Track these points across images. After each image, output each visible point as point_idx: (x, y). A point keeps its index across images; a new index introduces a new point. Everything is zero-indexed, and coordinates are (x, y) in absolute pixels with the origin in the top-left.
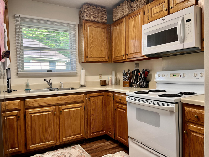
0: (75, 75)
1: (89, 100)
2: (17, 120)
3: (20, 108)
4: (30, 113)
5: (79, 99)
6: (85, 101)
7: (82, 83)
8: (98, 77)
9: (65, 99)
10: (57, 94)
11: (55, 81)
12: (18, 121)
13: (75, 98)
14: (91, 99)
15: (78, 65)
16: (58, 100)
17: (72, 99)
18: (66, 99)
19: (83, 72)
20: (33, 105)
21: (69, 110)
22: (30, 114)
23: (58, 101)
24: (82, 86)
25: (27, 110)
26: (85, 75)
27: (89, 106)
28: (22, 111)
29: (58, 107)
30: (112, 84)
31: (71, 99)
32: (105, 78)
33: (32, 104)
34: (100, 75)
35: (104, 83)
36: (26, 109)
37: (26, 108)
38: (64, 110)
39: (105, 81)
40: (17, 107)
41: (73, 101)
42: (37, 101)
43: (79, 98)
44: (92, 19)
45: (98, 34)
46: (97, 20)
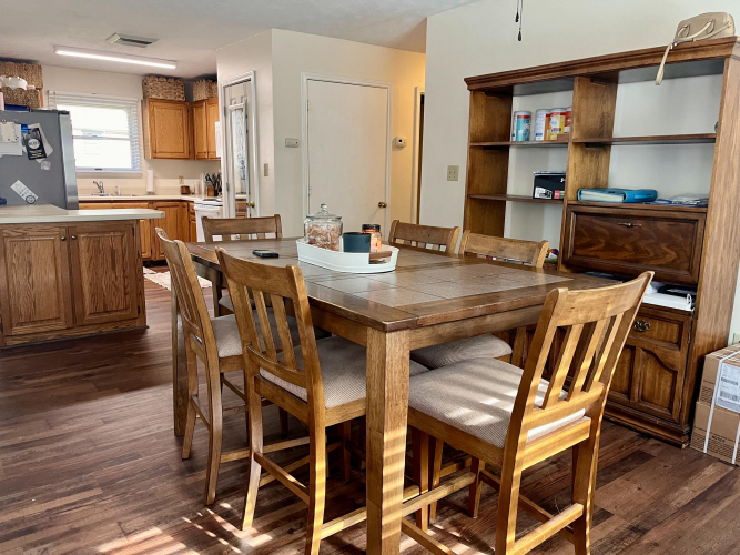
0: (139, 176)
7: (150, 190)
8: (178, 181)
11: (108, 184)
15: (144, 161)
19: (150, 173)
24: (150, 193)
26: (155, 178)
30: (200, 193)
32: (187, 182)
34: (181, 178)
35: (186, 190)
39: (188, 187)
44: (161, 97)
45: (172, 118)
46: (169, 98)
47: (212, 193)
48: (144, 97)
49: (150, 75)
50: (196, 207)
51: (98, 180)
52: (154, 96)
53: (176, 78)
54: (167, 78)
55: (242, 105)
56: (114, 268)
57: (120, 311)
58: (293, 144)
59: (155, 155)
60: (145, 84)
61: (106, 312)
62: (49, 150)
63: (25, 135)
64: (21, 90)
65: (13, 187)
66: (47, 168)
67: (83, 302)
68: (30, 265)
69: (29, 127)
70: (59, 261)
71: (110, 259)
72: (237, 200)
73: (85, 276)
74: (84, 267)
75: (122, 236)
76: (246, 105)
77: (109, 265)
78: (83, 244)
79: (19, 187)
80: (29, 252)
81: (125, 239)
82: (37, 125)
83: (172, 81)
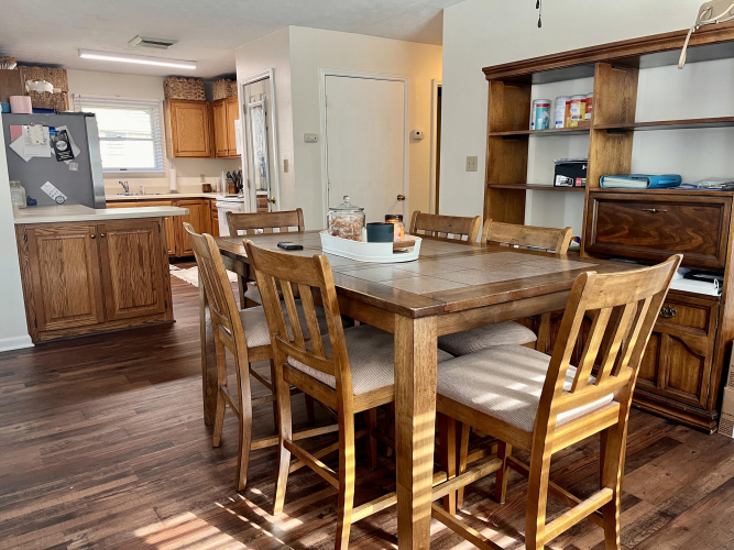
0: (162, 175)
7: (173, 188)
8: (200, 179)
11: (132, 184)
15: (166, 160)
19: (173, 172)
24: (173, 192)
26: (177, 176)
30: (221, 190)
32: (208, 181)
34: (203, 176)
35: (208, 188)
39: (209, 185)
44: (182, 98)
45: (193, 118)
46: (189, 98)
47: (233, 190)
48: (166, 98)
49: (171, 77)
50: (218, 204)
51: (123, 181)
52: (175, 97)
53: (196, 79)
54: (187, 78)
55: (261, 102)
56: (141, 264)
57: (148, 306)
58: (312, 140)
59: (178, 155)
60: (166, 86)
61: (135, 307)
62: (76, 151)
63: (53, 137)
64: (48, 93)
65: (43, 188)
66: (75, 169)
67: (113, 298)
68: (62, 263)
69: (57, 129)
70: (89, 258)
71: (138, 256)
72: (258, 196)
73: (115, 273)
74: (113, 263)
75: (149, 233)
76: (265, 102)
77: (137, 261)
78: (112, 241)
79: (49, 188)
80: (60, 250)
81: (151, 236)
82: (65, 128)
83: (193, 81)
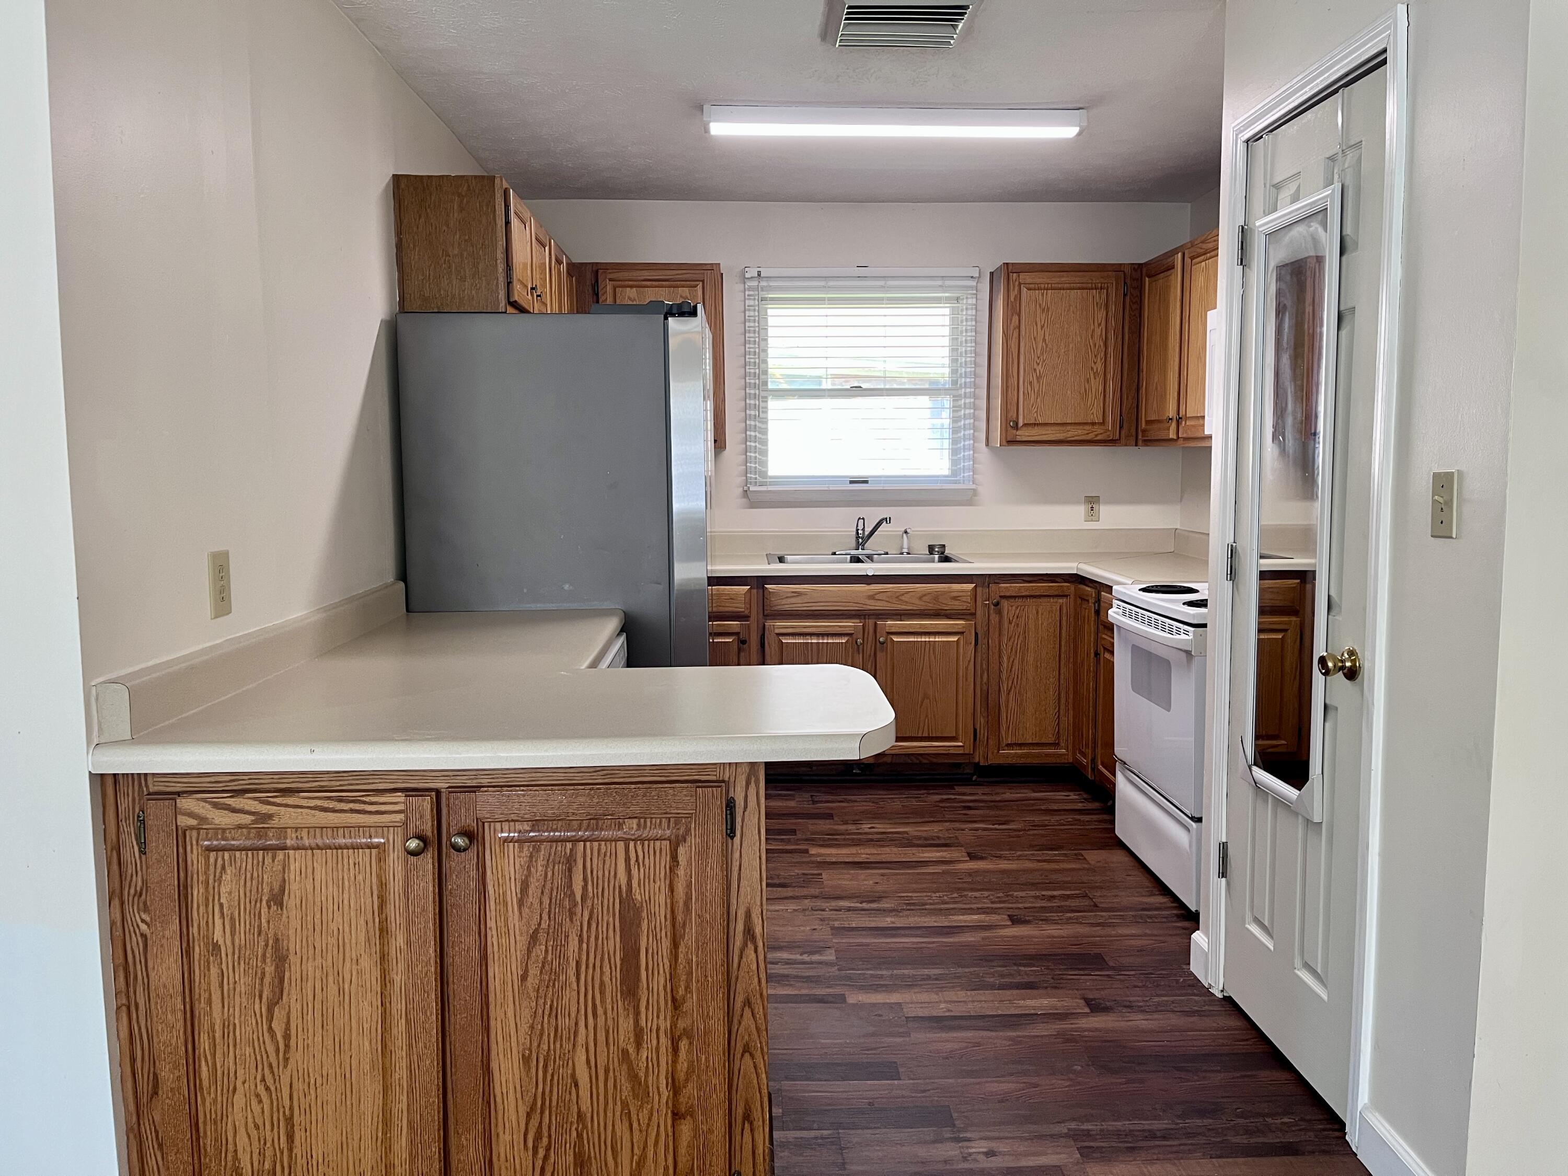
0: (968, 498)
1: (999, 613)
2: (739, 650)
3: (747, 612)
4: (777, 631)
5: (957, 603)
6: (979, 613)
8: (1081, 510)
9: (898, 596)
10: (870, 574)
12: (742, 654)
13: (937, 596)
14: (1005, 604)
15: (983, 454)
16: (872, 597)
17: (925, 598)
18: (903, 598)
20: (786, 607)
21: (912, 639)
22: (779, 634)
23: (872, 602)
25: (769, 623)
27: (994, 635)
28: (753, 623)
29: (871, 622)
31: (920, 598)
33: (784, 602)
34: (1092, 502)
36: (767, 616)
37: (766, 612)
38: (896, 639)
40: (740, 607)
41: (931, 606)
42: (799, 594)
43: (955, 598)
45: (1073, 317)
50: (1114, 609)
55: (1327, 195)
56: (630, 987)
59: (1013, 434)
68: (281, 960)
70: (398, 940)
71: (614, 943)
74: (502, 971)
75: (675, 844)
77: (612, 977)
78: (503, 869)
80: (277, 899)
